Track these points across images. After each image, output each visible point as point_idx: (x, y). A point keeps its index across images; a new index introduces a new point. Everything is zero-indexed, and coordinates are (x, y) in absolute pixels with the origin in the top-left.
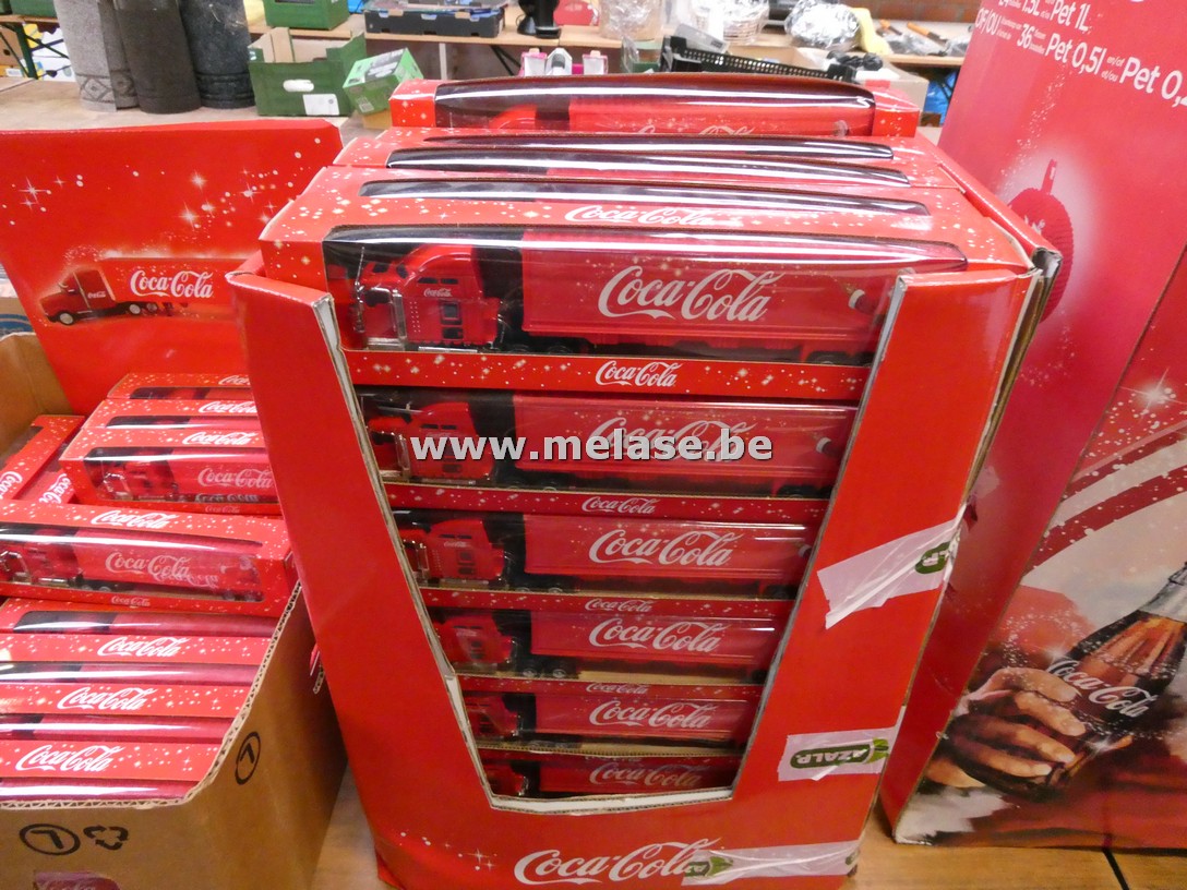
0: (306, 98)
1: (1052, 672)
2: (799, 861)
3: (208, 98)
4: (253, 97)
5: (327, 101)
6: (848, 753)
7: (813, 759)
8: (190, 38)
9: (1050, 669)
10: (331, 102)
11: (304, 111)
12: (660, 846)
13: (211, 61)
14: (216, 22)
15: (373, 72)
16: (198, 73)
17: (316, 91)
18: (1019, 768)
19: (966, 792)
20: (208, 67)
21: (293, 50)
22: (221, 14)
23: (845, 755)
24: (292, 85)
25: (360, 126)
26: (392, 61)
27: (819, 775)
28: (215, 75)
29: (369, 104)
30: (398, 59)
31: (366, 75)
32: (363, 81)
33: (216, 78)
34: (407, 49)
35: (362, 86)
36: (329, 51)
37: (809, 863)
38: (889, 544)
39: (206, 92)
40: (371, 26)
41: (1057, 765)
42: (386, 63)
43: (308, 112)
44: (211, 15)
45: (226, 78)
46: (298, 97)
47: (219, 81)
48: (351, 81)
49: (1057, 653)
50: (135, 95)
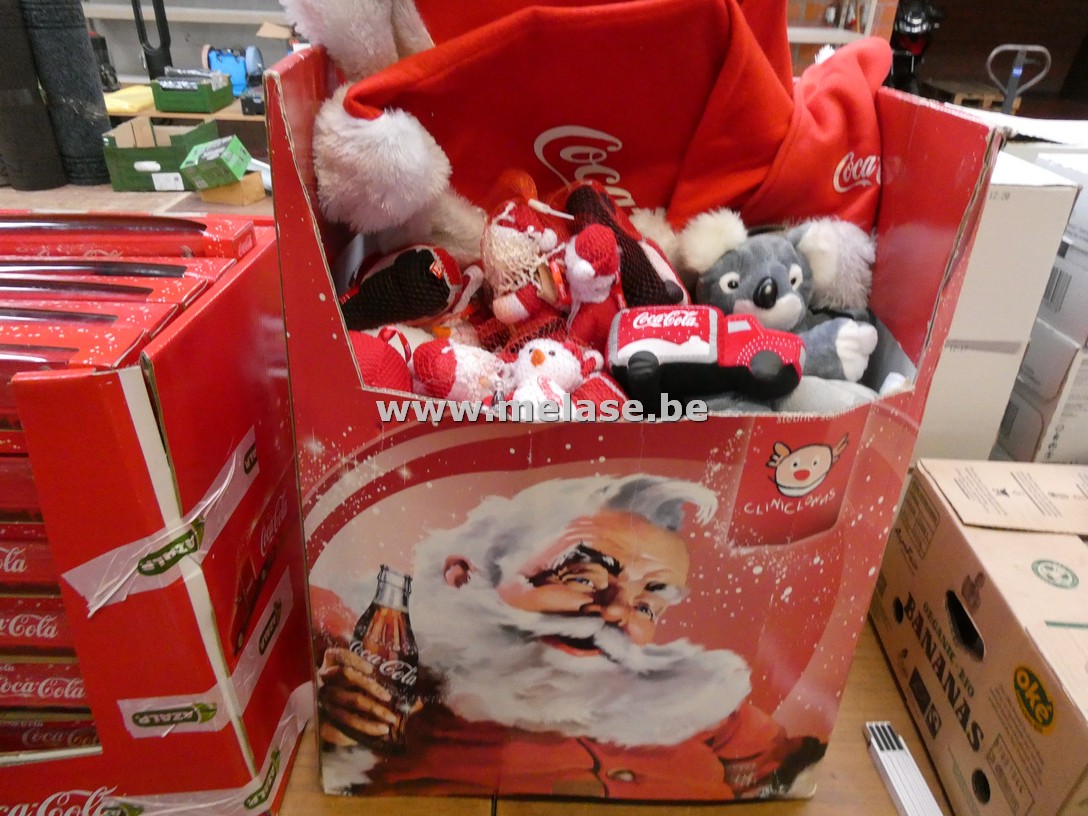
0: (154, 177)
1: (353, 650)
2: (202, 806)
3: (72, 177)
4: (108, 176)
5: (172, 179)
6: (180, 714)
7: (152, 720)
8: (55, 128)
9: (351, 648)
10: (177, 179)
11: (154, 186)
12: (68, 794)
13: (73, 146)
14: (76, 115)
15: (205, 155)
16: (62, 156)
17: (163, 170)
18: (371, 729)
19: (349, 749)
20: (71, 151)
21: (154, 135)
22: (81, 108)
23: (177, 716)
24: (143, 166)
25: (198, 200)
26: (221, 146)
27: (164, 732)
28: (78, 158)
29: (204, 181)
30: (226, 145)
31: (200, 159)
32: (196, 163)
33: (78, 161)
34: (235, 136)
35: (195, 167)
36: (173, 138)
37: (213, 807)
38: (106, 554)
39: (71, 172)
40: (247, 110)
41: (391, 725)
42: (217, 148)
43: (157, 188)
44: (70, 108)
45: (88, 160)
46: (147, 176)
47: (81, 163)
48: (188, 163)
49: (349, 636)
50: (7, 175)
